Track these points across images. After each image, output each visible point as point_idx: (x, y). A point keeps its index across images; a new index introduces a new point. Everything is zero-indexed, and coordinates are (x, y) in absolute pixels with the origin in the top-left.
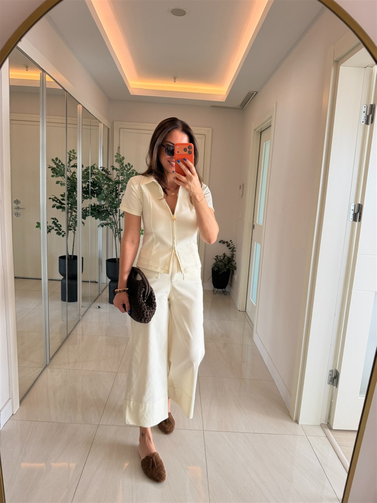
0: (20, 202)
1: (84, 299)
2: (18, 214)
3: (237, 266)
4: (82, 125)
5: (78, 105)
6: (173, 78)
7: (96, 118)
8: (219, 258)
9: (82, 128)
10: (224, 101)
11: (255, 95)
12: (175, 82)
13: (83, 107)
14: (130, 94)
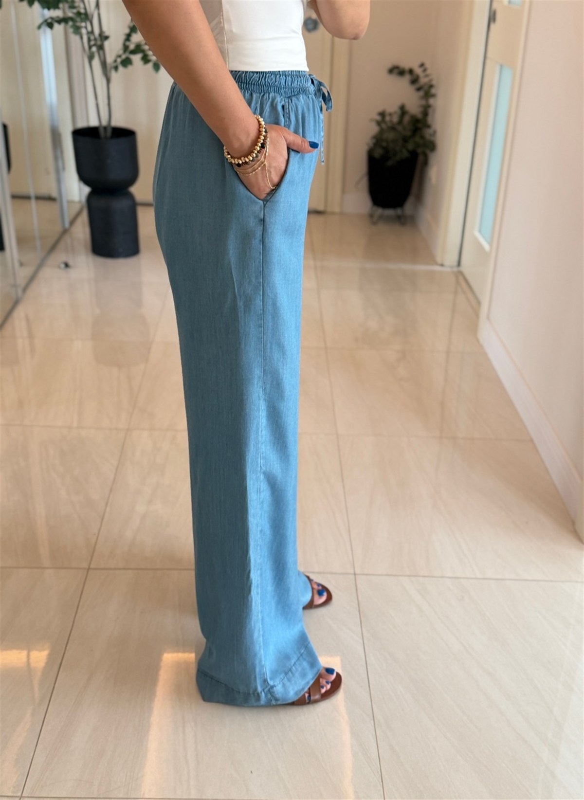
1: (22, 241)
3: (440, 141)
8: (388, 118)
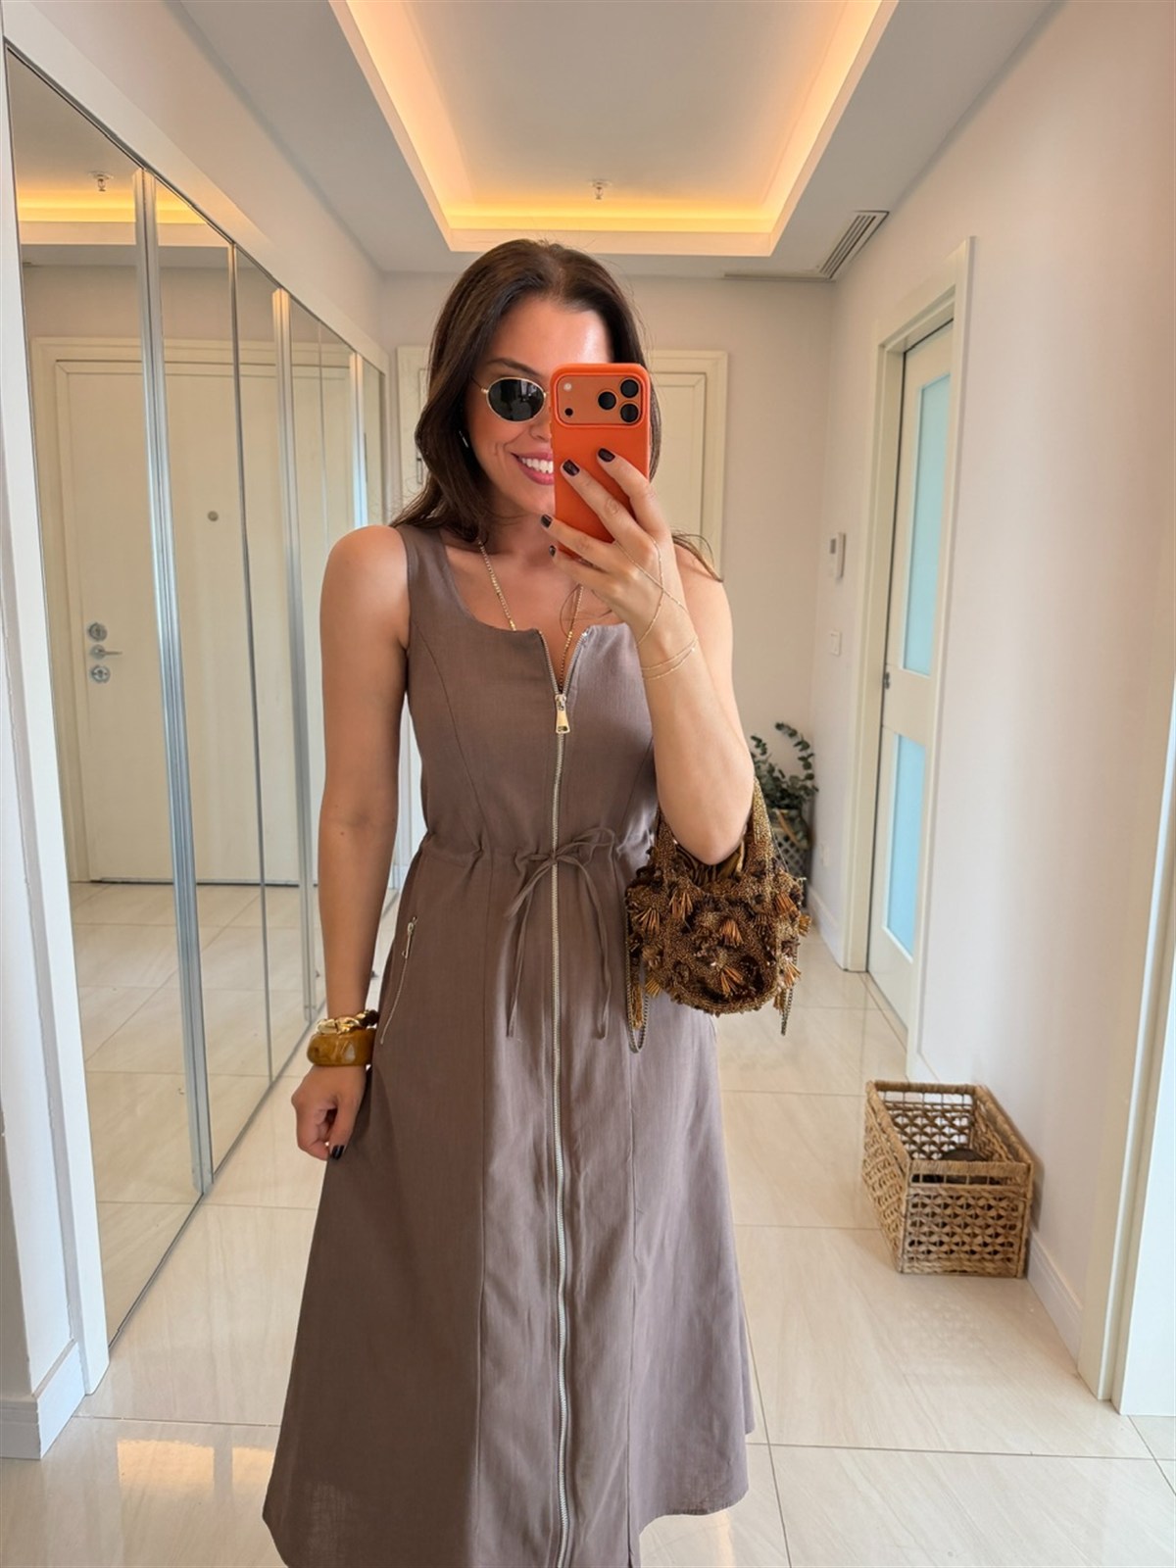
0: (105, 632)
2: (100, 672)
4: (292, 365)
5: (274, 290)
6: (591, 184)
7: (341, 338)
9: (292, 377)
10: (768, 253)
11: (881, 223)
12: (599, 198)
13: (292, 297)
14: (448, 249)
